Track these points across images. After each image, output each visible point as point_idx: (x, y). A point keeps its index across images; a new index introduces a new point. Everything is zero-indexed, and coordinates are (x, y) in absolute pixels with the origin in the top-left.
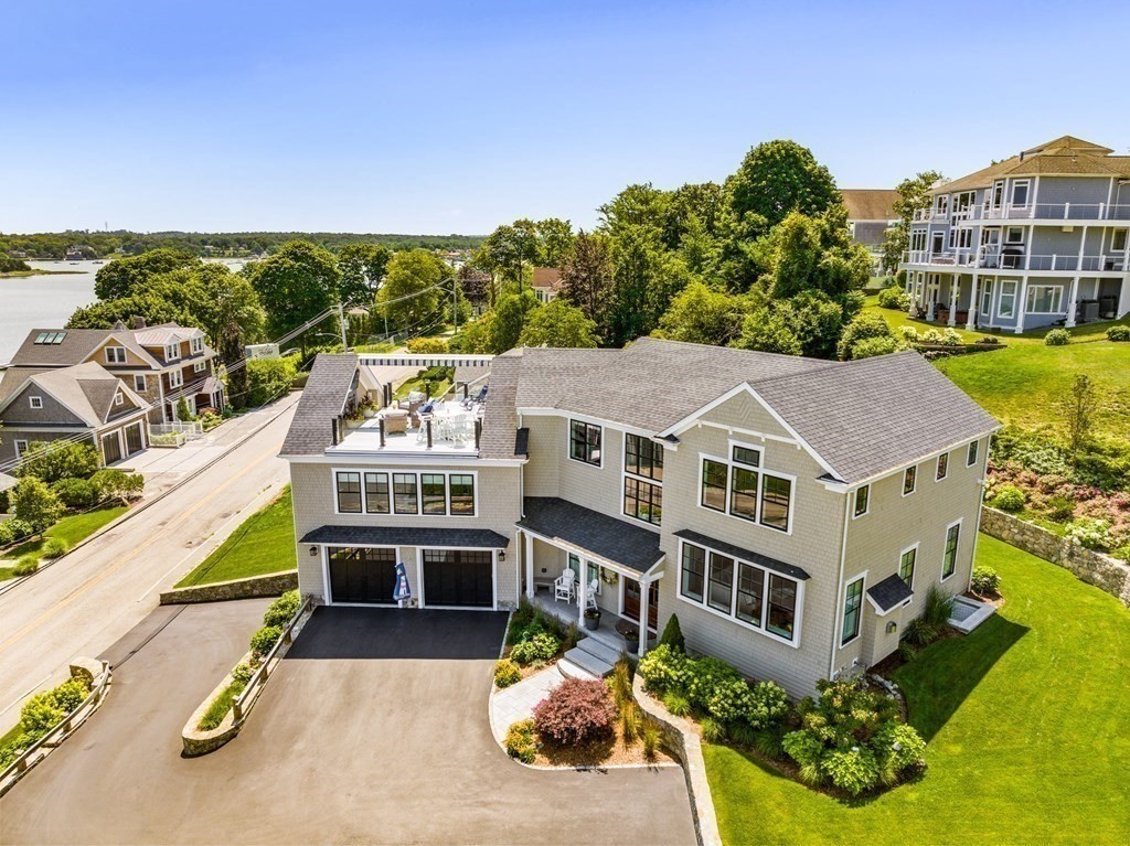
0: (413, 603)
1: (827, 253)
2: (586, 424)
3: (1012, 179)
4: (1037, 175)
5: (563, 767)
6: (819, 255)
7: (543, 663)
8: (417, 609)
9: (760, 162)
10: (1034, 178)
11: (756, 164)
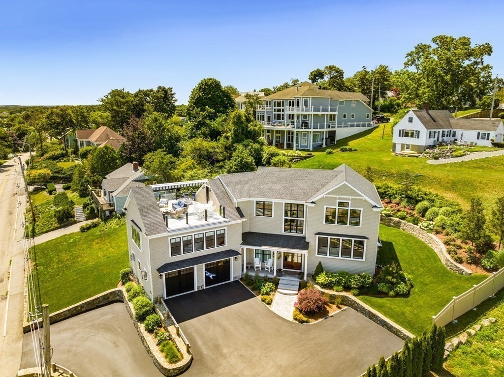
0: (202, 288)
1: (249, 125)
2: (264, 202)
3: (303, 98)
4: (311, 97)
5: (320, 320)
6: (247, 126)
7: (273, 293)
8: (203, 290)
9: (206, 87)
10: (310, 98)
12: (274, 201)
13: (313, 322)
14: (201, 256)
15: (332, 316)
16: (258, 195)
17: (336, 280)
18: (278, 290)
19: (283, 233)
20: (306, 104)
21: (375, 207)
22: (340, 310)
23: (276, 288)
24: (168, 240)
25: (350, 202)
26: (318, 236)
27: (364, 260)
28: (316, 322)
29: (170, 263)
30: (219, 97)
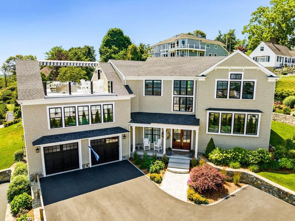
0: (87, 166)
2: (153, 81)
3: (181, 39)
4: (187, 38)
5: (220, 200)
7: (163, 171)
8: (89, 168)
9: (113, 33)
10: (186, 39)
11: (112, 33)
12: (163, 78)
13: (212, 203)
14: (86, 132)
15: (233, 196)
16: (147, 74)
17: (231, 156)
18: (168, 168)
19: (172, 112)
20: (183, 42)
21: (271, 76)
22: (241, 189)
23: (166, 167)
24: (46, 109)
25: (243, 73)
26: (208, 112)
27: (258, 136)
28: (216, 202)
29: (49, 136)
30: (122, 40)
